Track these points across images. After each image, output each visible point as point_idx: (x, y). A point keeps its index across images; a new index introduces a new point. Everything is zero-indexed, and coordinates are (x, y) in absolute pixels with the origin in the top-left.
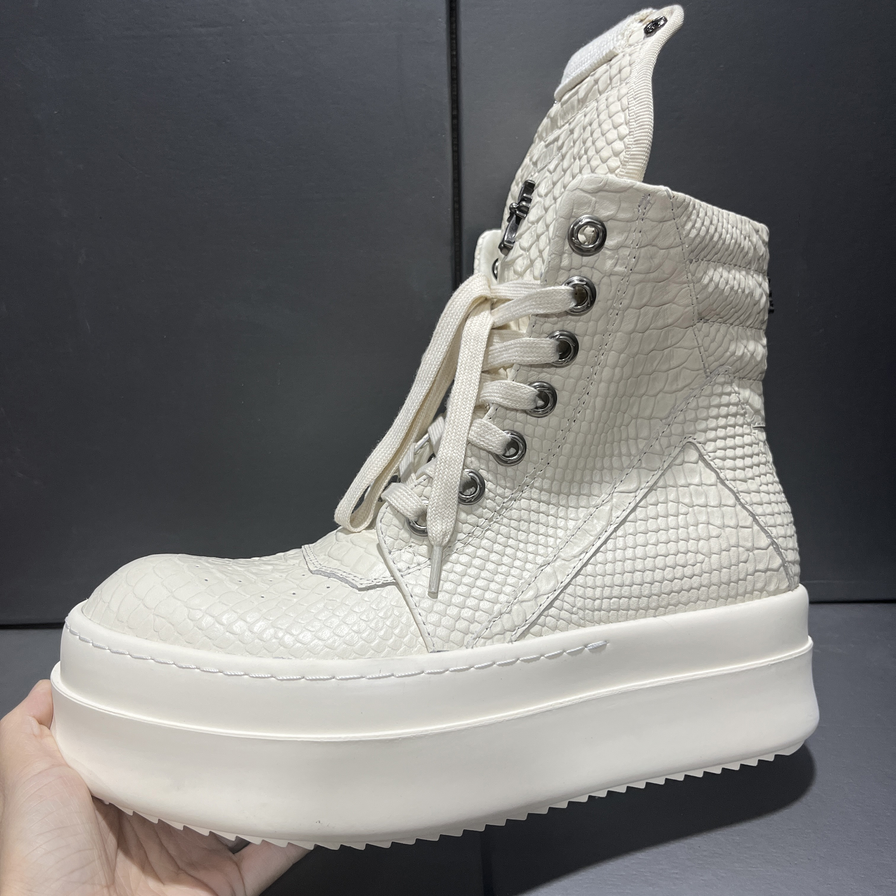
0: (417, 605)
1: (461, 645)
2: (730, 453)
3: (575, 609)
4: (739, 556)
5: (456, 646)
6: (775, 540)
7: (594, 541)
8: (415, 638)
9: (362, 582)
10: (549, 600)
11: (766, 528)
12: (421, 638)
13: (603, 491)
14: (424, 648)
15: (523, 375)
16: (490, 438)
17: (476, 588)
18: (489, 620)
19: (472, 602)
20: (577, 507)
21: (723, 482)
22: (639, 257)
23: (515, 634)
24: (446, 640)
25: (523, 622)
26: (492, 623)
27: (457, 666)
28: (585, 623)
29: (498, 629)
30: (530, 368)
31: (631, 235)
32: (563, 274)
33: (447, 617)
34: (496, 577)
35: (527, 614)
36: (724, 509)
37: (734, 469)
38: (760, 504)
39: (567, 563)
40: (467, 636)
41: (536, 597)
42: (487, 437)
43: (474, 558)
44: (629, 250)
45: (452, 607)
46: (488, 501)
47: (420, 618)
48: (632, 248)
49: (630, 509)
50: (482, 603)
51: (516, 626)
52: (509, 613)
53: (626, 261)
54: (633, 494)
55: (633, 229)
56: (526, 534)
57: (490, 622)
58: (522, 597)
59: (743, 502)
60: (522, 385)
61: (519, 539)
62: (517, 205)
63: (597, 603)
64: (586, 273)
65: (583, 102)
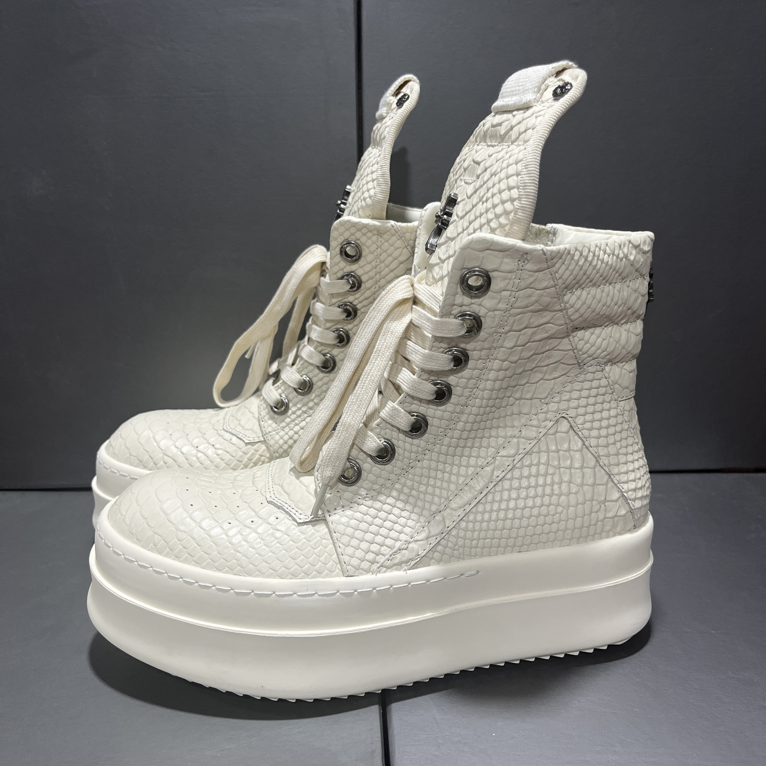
2: (596, 424)
6: (625, 494)
13: (489, 454)
14: (341, 573)
15: (426, 376)
16: (400, 420)
17: (383, 528)
18: (390, 553)
19: (379, 539)
20: (467, 466)
21: (587, 448)
22: (518, 297)
23: (410, 565)
24: (357, 568)
25: (416, 556)
26: (393, 556)
27: (363, 588)
28: (463, 556)
29: (396, 561)
30: (430, 372)
31: (511, 282)
32: (456, 309)
33: (360, 550)
34: (399, 520)
35: (420, 550)
36: (585, 470)
37: (598, 437)
38: (618, 465)
39: (454, 512)
40: (374, 565)
41: (427, 538)
42: (397, 418)
43: (384, 504)
44: (510, 292)
45: (364, 542)
46: (398, 462)
47: (339, 550)
48: (512, 291)
49: (508, 470)
50: (387, 540)
51: (410, 559)
52: (406, 549)
53: (507, 300)
54: (512, 458)
55: (514, 277)
56: (426, 487)
57: (391, 555)
58: (416, 537)
59: (601, 463)
60: (424, 381)
61: (420, 490)
62: (442, 215)
63: (474, 542)
64: (474, 309)
65: (503, 139)
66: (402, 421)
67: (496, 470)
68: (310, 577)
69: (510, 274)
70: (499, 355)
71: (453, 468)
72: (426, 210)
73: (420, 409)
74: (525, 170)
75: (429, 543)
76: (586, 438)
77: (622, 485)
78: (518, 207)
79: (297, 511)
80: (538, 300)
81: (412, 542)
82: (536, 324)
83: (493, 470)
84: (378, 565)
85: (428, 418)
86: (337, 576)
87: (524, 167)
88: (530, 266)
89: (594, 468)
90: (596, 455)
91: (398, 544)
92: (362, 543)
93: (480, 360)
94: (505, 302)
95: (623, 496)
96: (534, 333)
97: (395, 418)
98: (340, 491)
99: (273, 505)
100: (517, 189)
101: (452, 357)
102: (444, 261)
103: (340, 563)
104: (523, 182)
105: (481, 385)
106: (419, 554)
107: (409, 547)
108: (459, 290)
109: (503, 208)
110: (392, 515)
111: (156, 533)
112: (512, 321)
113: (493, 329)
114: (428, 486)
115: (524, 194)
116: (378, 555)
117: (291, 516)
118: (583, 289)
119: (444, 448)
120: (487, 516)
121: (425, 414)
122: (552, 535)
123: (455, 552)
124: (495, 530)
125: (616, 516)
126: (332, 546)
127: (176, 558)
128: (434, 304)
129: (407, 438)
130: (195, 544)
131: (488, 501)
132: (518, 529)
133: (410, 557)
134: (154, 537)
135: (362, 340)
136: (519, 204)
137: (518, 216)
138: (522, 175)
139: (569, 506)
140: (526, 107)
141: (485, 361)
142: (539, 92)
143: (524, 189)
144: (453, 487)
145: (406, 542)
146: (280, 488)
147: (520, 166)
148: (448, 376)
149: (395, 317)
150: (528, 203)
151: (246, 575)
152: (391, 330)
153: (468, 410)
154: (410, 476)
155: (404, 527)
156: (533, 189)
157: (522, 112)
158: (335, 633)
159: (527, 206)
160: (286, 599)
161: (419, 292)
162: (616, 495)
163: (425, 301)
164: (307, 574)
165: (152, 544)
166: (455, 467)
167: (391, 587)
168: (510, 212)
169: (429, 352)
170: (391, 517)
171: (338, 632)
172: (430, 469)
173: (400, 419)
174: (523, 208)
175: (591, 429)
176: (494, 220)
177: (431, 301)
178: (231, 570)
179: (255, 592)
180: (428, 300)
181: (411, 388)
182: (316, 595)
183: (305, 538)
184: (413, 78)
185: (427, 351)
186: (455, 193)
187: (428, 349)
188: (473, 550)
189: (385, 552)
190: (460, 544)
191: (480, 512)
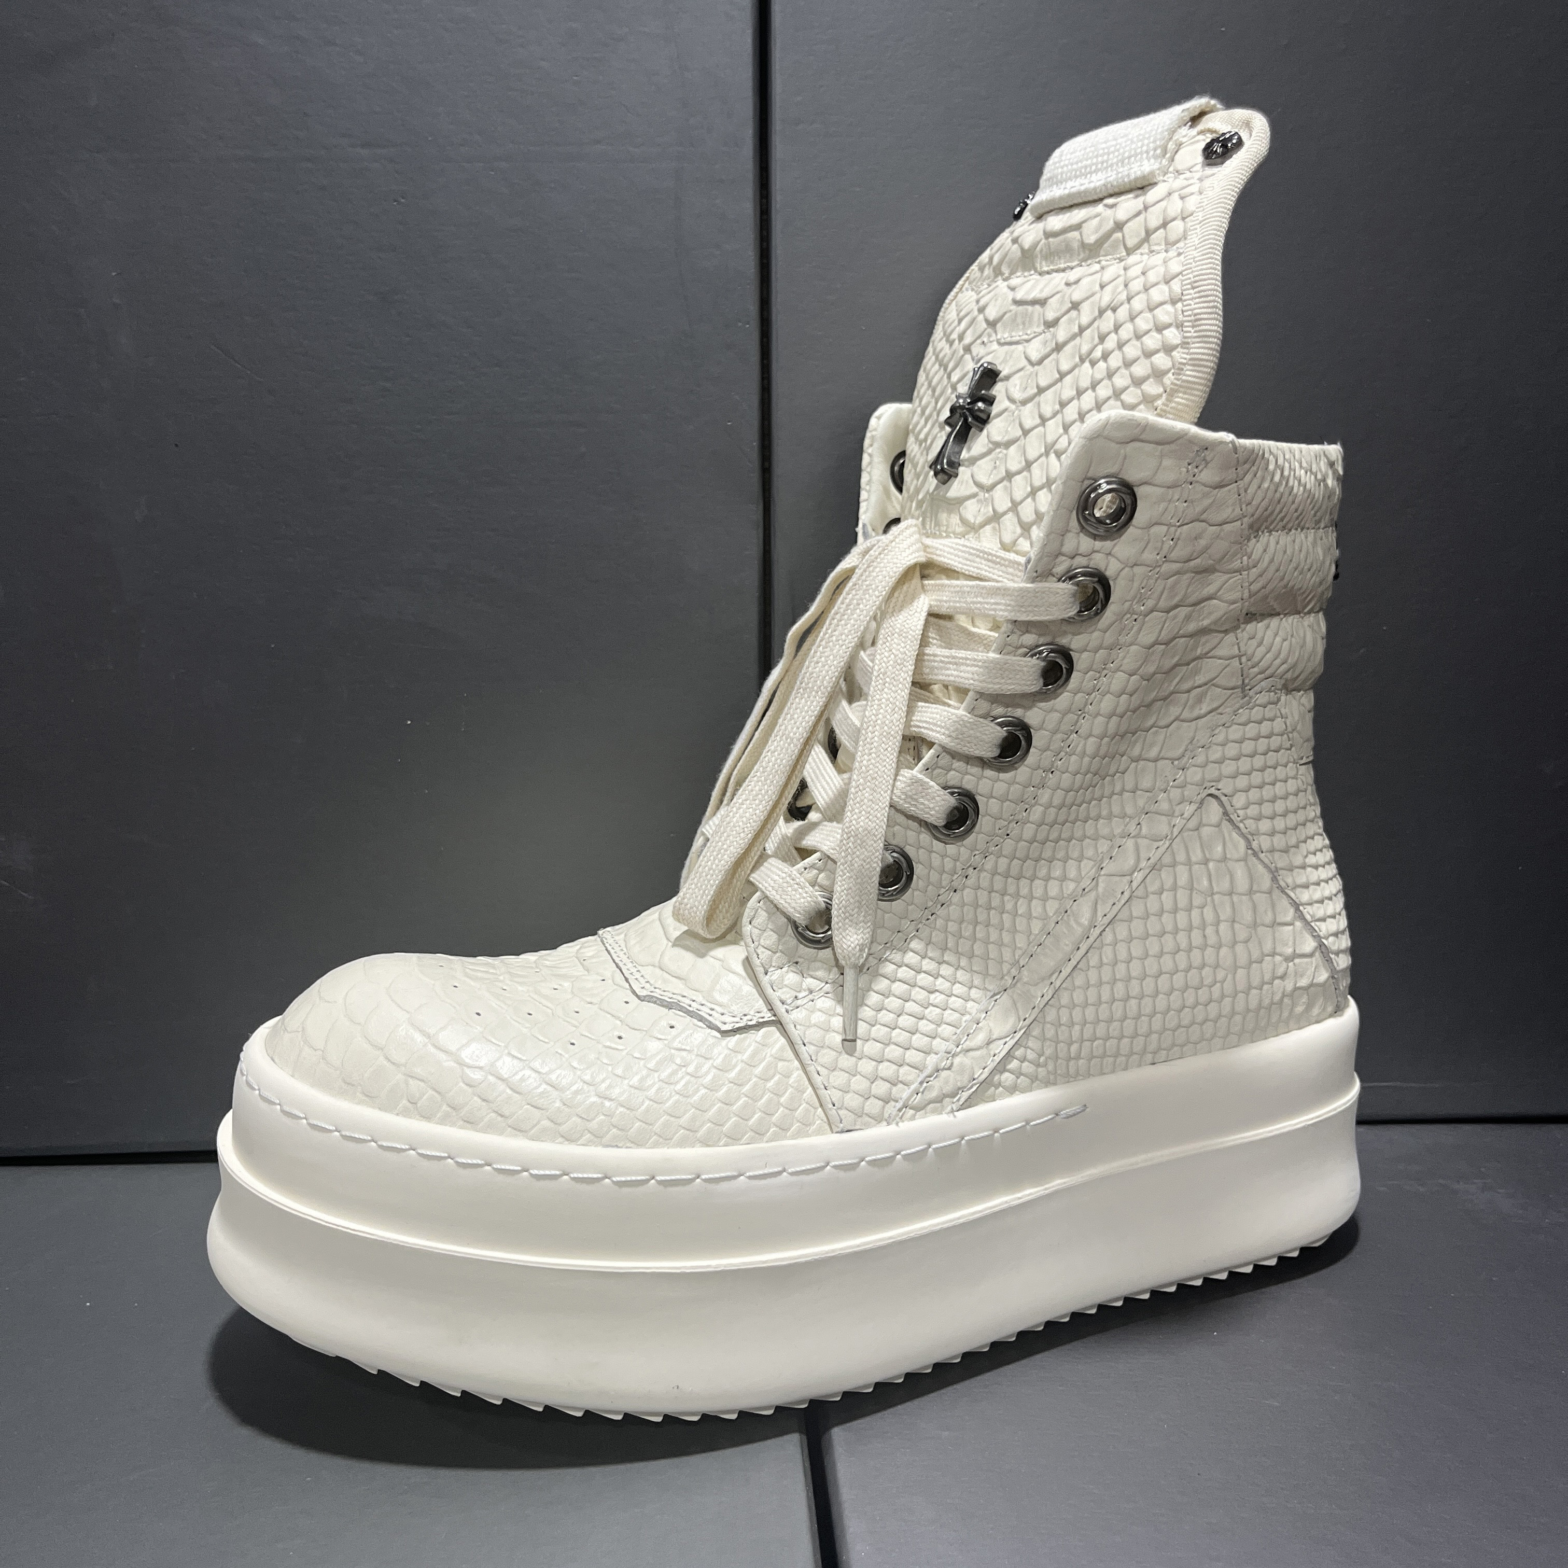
0: (813, 1058)
1: (879, 1119)
2: (1267, 809)
3: (1042, 1059)
4: (1274, 970)
5: (873, 1121)
6: (1324, 941)
7: (1072, 953)
8: (813, 1110)
9: (724, 1018)
10: (1007, 1047)
11: (1313, 924)
12: (820, 1109)
13: (1083, 874)
14: (827, 1127)
15: (984, 706)
16: (926, 802)
17: (897, 1030)
18: (920, 1080)
19: (893, 1052)
20: (1045, 899)
21: (1255, 854)
22: (1178, 539)
23: (958, 1100)
24: (859, 1114)
25: (970, 1082)
26: (925, 1084)
27: (876, 1154)
28: (1056, 1078)
29: (934, 1094)
30: (996, 698)
31: (1172, 506)
32: (1062, 562)
33: (858, 1077)
34: (927, 1011)
35: (976, 1069)
36: (1256, 897)
37: (1272, 834)
38: (1306, 886)
39: (1032, 989)
40: (888, 1106)
41: (989, 1043)
42: (921, 800)
43: (894, 982)
44: (1165, 528)
45: (864, 1060)
46: (916, 893)
47: (818, 1080)
48: (1169, 525)
49: (1123, 902)
50: (908, 1053)
51: (959, 1089)
52: (949, 1069)
53: (1160, 544)
54: (1128, 878)
55: (1176, 497)
56: (970, 943)
57: (921, 1083)
58: (967, 1042)
59: (1282, 884)
60: (981, 720)
61: (960, 950)
62: (969, 404)
63: (1074, 1047)
64: (1099, 562)
65: (1092, 251)
66: (932, 806)
67: (1100, 902)
68: (765, 1139)
69: (1170, 491)
70: (1126, 661)
71: (1019, 903)
72: (879, 418)
73: (964, 781)
74: (1191, 291)
75: (992, 1053)
76: (1252, 835)
77: (1318, 923)
78: (1185, 361)
79: (712, 1009)
80: (1207, 548)
81: (960, 1052)
82: (1192, 599)
83: (1096, 903)
84: (899, 1105)
85: (978, 798)
86: (819, 1132)
87: (1189, 286)
88: (1208, 475)
89: (1270, 892)
90: (1272, 867)
91: (931, 1060)
92: (861, 1062)
93: (1091, 673)
94: (1156, 548)
95: (1321, 945)
96: (1188, 618)
97: (916, 800)
98: (799, 960)
99: (655, 1003)
100: (1177, 327)
101: (1043, 664)
102: (994, 486)
103: (821, 1105)
104: (1190, 313)
105: (1084, 726)
106: (976, 1076)
107: (955, 1064)
108: (1074, 523)
109: (1149, 365)
110: (911, 1003)
112: (1160, 589)
113: (1127, 604)
114: (975, 942)
115: (1195, 334)
116: (895, 1085)
117: (701, 1019)
118: (1270, 532)
119: (1003, 863)
120: (1092, 994)
121: (974, 791)
122: (1209, 1028)
123: (1040, 1069)
124: (1110, 1021)
125: (1312, 985)
126: (801, 1072)
127: (469, 1126)
128: (986, 568)
129: (935, 842)
130: (509, 1091)
131: (1091, 964)
132: (1151, 1016)
133: (959, 1084)
134: (407, 1084)
136: (1185, 356)
137: (1184, 378)
138: (1185, 300)
139: (1236, 967)
140: (1142, 187)
141: (1098, 675)
143: (1193, 327)
144: (1021, 941)
145: (949, 1053)
146: (658, 971)
147: (1176, 286)
148: (1027, 708)
150: (1206, 351)
151: (632, 1145)
153: (1052, 780)
154: (940, 922)
155: (939, 1025)
156: (1213, 325)
158: (827, 1253)
159: (1204, 357)
160: (724, 1186)
162: (1309, 945)
163: (960, 566)
164: (759, 1134)
165: (405, 1102)
166: (1021, 900)
167: (930, 1147)
168: (1166, 372)
169: (998, 656)
170: (910, 1006)
171: (833, 1251)
172: (976, 906)
173: (929, 800)
174: (1195, 363)
175: (1258, 818)
176: (1132, 389)
177: (975, 565)
178: (598, 1138)
179: (658, 1178)
180: (968, 562)
181: (954, 735)
182: (785, 1174)
183: (742, 1061)
185: (992, 655)
186: (989, 363)
187: (994, 651)
188: (1072, 1063)
189: (910, 1078)
190: (1048, 1052)
191: (1079, 987)
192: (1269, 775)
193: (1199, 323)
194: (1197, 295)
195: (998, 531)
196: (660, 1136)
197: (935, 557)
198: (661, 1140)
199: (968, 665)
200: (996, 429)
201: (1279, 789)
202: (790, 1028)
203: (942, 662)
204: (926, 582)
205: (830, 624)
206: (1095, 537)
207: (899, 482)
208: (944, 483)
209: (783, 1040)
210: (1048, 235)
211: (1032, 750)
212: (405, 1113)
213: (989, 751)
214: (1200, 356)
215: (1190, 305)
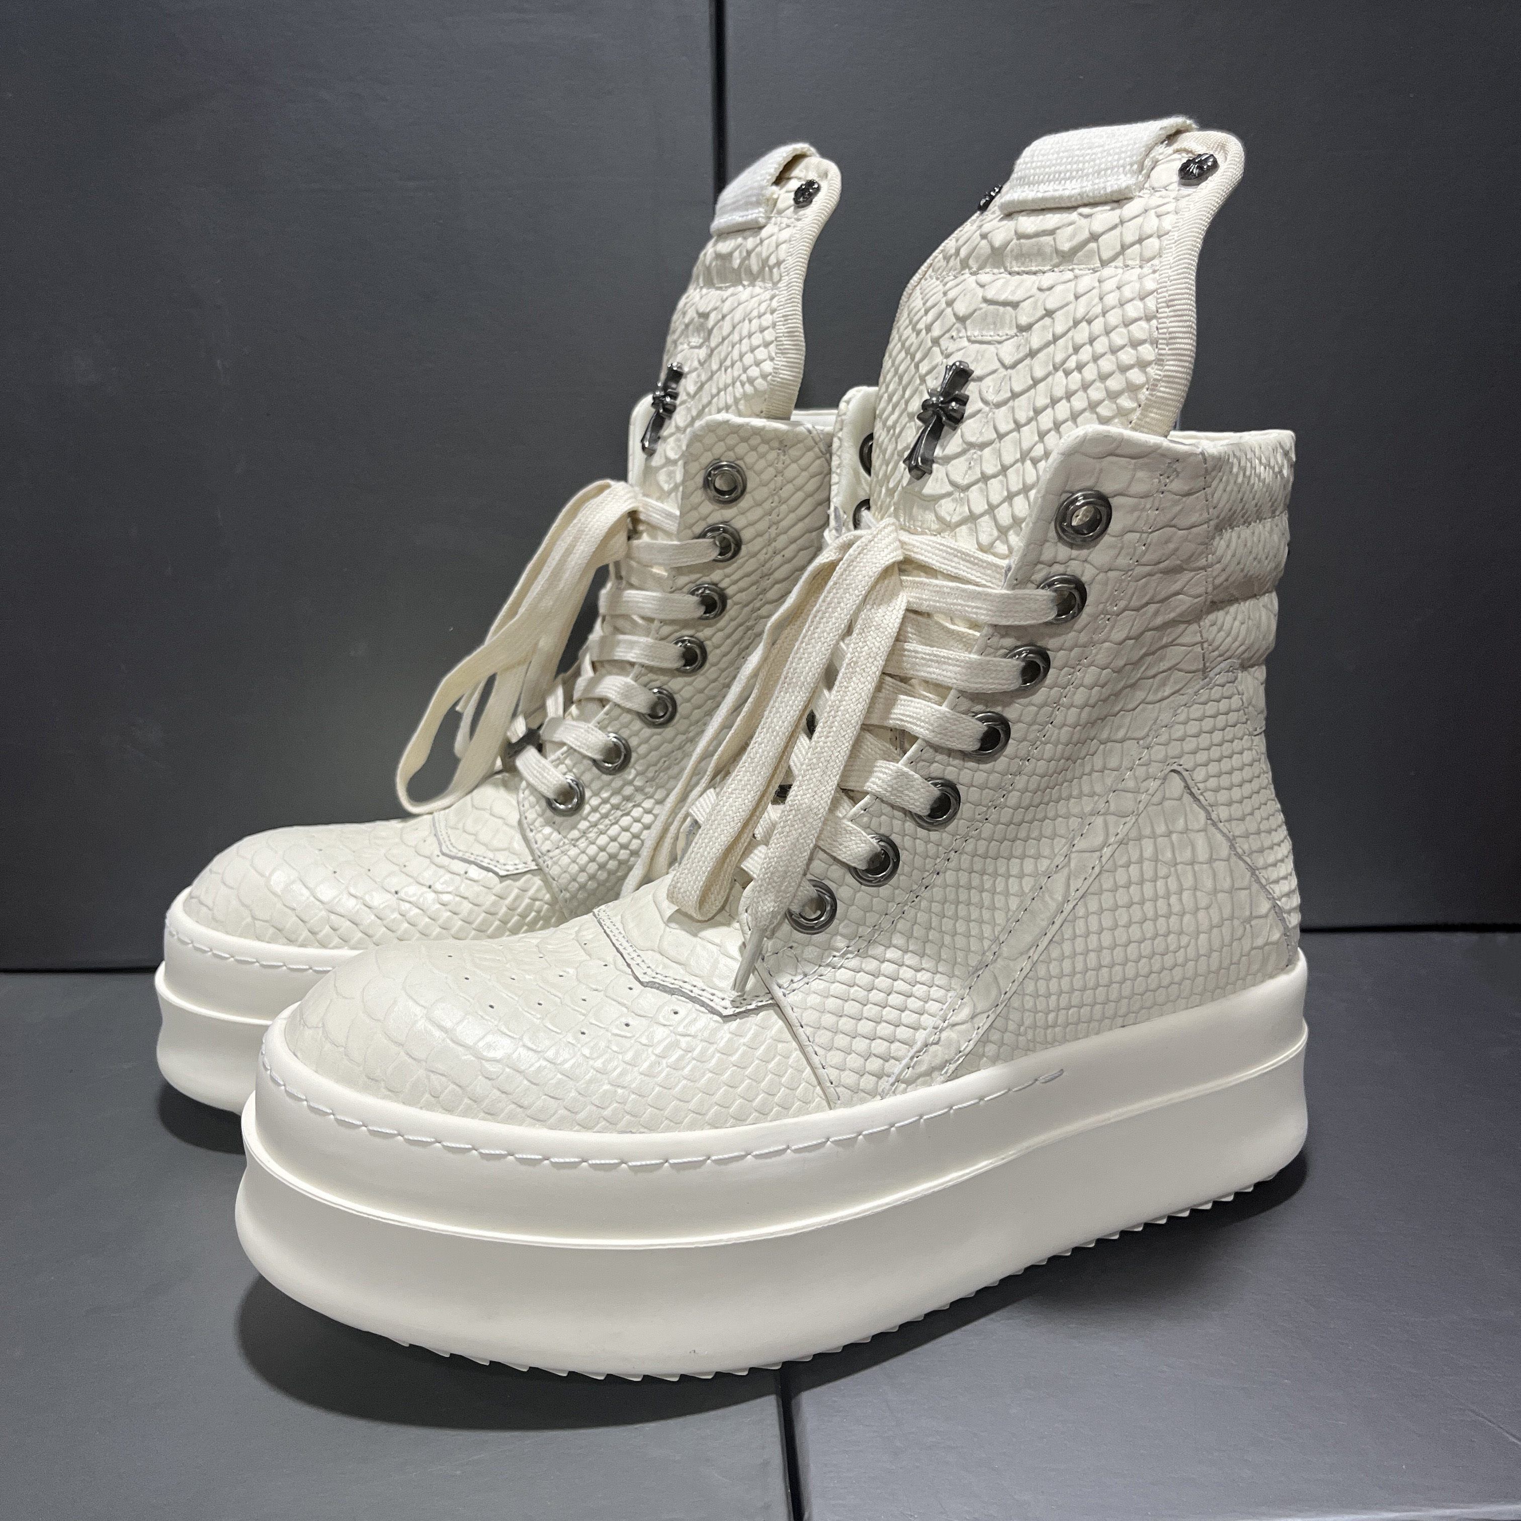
0: (811, 1039)
1: (873, 1094)
2: (1225, 781)
3: (1022, 1029)
4: (1233, 933)
5: (868, 1096)
6: (1278, 901)
7: (1047, 928)
8: (812, 1088)
9: (724, 1003)
10: (990, 1020)
11: (1268, 887)
12: (818, 1088)
13: (1056, 851)
14: (824, 1103)
15: (965, 704)
16: (911, 794)
17: (888, 1009)
18: (910, 1055)
19: (884, 1030)
20: (1021, 876)
21: (1214, 824)
22: (1150, 544)
23: (946, 1073)
24: (855, 1090)
25: (956, 1055)
26: (915, 1059)
27: (872, 1128)
28: (1035, 1046)
29: (923, 1068)
30: (976, 697)
31: (1145, 514)
32: (1042, 569)
33: (853, 1055)
34: (915, 989)
35: (962, 1042)
36: (1216, 864)
37: (1229, 804)
38: (1261, 851)
39: (1012, 963)
40: (882, 1080)
41: (973, 1017)
42: (906, 792)
43: (883, 962)
44: (1138, 535)
45: (858, 1038)
46: (902, 878)
47: (816, 1060)
48: (1142, 532)
49: (1094, 876)
50: (899, 1030)
51: (947, 1061)
52: (937, 1043)
53: (1132, 550)
54: (1098, 854)
55: (1148, 506)
56: (953, 922)
57: (912, 1058)
58: (953, 1018)
59: (1240, 851)
60: (964, 716)
61: (943, 929)
62: (942, 402)
63: (1051, 1016)
64: (1075, 568)
65: (1066, 257)
66: (917, 797)
67: (1072, 878)
68: (769, 1119)
69: (1143, 500)
70: (1099, 656)
71: (997, 882)
72: (848, 402)
73: (946, 772)
74: (1167, 310)
75: (976, 1027)
76: (1211, 806)
77: (1272, 886)
78: (1159, 378)
79: (713, 995)
80: (1177, 550)
81: (947, 1027)
82: (1163, 595)
83: (1069, 879)
84: (892, 1080)
85: (959, 787)
86: (818, 1109)
87: (1164, 305)
88: (1177, 485)
89: (1228, 860)
90: (1230, 835)
91: (921, 1036)
92: (855, 1040)
93: (1066, 669)
94: (1128, 554)
95: (1275, 906)
96: (1156, 613)
97: (902, 792)
98: (794, 945)
99: (658, 989)
100: (1152, 344)
101: (1023, 664)
102: (968, 487)
103: (819, 1084)
104: (1165, 330)
105: (1059, 717)
106: (962, 1049)
107: (942, 1039)
108: (1052, 534)
109: (1124, 380)
110: (899, 982)
111: (433, 1072)
112: (1130, 591)
113: (1101, 606)
114: (957, 920)
115: (1170, 352)
116: (887, 1061)
117: (703, 1004)
118: (1232, 528)
119: (982, 845)
120: (1067, 965)
121: (955, 781)
122: (1174, 989)
123: (1021, 1038)
124: (1084, 989)
125: (1267, 944)
126: (798, 1052)
127: (489, 1117)
128: (965, 568)
129: (919, 829)
130: (526, 1082)
131: (1066, 937)
132: (1121, 983)
133: (947, 1057)
134: (429, 1078)
135: (814, 647)
136: (1159, 372)
137: (1159, 394)
138: (1160, 318)
139: (1198, 933)
140: (1118, 200)
141: (1072, 670)
142: (1140, 172)
143: (1167, 344)
144: (1000, 917)
145: (936, 1028)
146: (658, 956)
147: (1151, 303)
148: (1006, 705)
149: (880, 597)
150: (1180, 369)
151: (645, 1130)
152: (875, 623)
153: (1029, 767)
154: (924, 904)
155: (926, 1002)
156: (1187, 344)
157: (1107, 207)
158: (830, 1221)
159: (1178, 375)
160: (734, 1166)
161: (915, 550)
162: (1264, 907)
163: (938, 564)
164: (763, 1113)
165: (427, 1095)
166: (999, 878)
167: (921, 1117)
168: (1141, 386)
169: (979, 657)
170: (899, 985)
171: (835, 1219)
172: (957, 886)
173: (913, 792)
174: (1169, 380)
175: (1216, 790)
176: (1106, 402)
177: (953, 564)
178: (612, 1124)
179: (671, 1161)
180: (946, 562)
181: (936, 729)
182: (789, 1151)
183: (744, 1045)
184: (809, 150)
185: (974, 656)
186: (960, 362)
187: (975, 653)
188: (1049, 1031)
189: (900, 1054)
190: (1027, 1022)
191: (1055, 960)
192: (1227, 748)
193: (1173, 341)
194: (1172, 314)
195: (975, 531)
196: (671, 1121)
197: (913, 555)
198: (672, 1124)
199: (950, 665)
200: (970, 429)
201: (1236, 761)
202: (788, 1011)
203: (923, 658)
204: (904, 578)
205: (812, 622)
206: (1071, 546)
207: (868, 465)
208: (919, 478)
209: (780, 1023)
210: (1020, 236)
211: (1011, 741)
212: (428, 1107)
213: (971, 745)
214: (1174, 374)
215: (1165, 323)
